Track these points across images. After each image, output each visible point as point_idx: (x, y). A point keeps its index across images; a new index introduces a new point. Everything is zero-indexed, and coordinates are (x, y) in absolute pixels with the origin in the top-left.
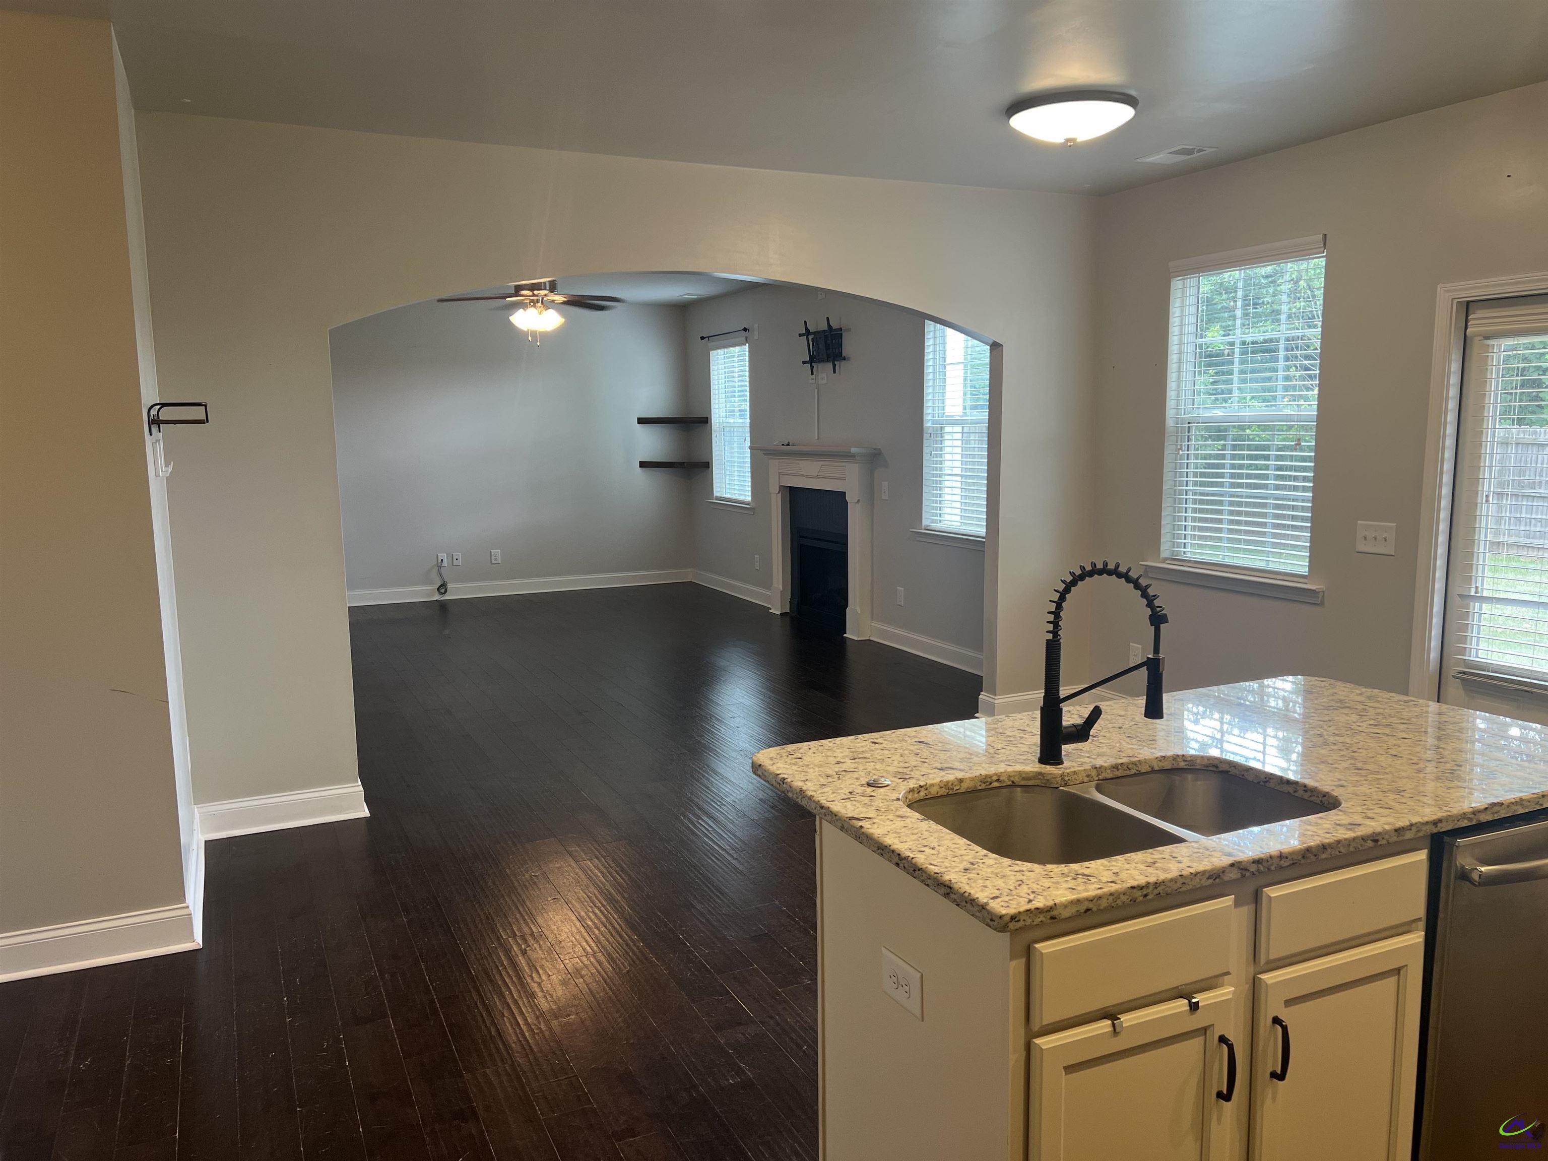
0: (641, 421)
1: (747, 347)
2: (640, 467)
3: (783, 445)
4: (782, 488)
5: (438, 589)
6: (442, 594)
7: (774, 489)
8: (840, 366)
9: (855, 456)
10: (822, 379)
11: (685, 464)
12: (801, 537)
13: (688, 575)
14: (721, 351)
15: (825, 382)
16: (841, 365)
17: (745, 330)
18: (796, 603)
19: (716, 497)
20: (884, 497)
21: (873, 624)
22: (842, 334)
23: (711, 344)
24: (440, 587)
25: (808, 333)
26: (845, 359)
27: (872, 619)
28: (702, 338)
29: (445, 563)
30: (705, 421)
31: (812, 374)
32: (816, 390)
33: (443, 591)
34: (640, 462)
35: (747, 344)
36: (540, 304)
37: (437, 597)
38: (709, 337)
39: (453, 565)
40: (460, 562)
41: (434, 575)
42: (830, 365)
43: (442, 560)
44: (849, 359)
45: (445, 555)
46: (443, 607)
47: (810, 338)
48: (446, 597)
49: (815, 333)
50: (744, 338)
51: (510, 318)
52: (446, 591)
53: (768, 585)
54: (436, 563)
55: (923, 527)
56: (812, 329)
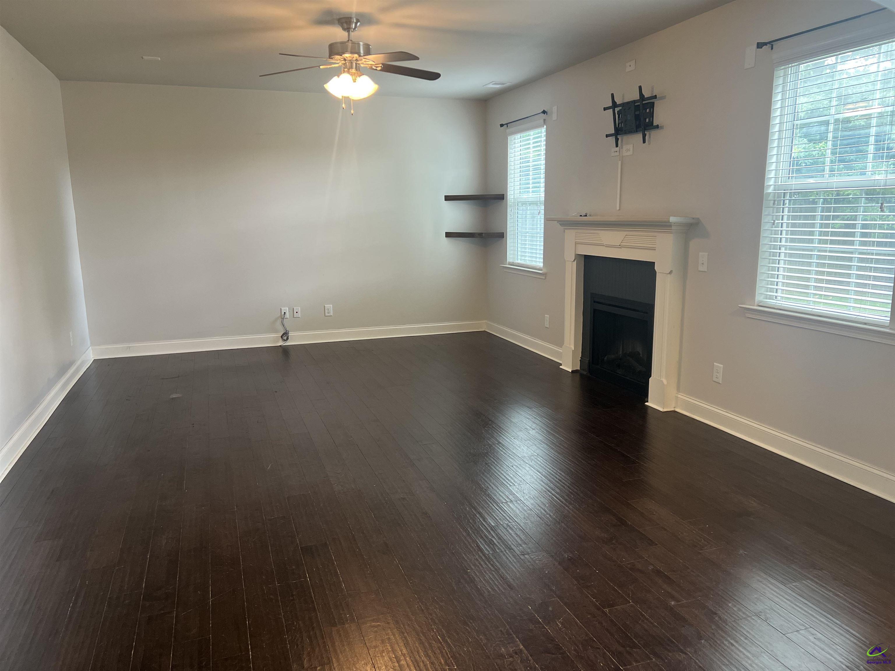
0: (448, 198)
1: (544, 130)
2: (446, 237)
3: (581, 216)
4: (578, 256)
5: (282, 337)
6: (285, 340)
7: (569, 256)
8: (650, 137)
9: (670, 226)
10: (628, 150)
11: (483, 235)
12: (594, 302)
13: (482, 326)
14: (518, 136)
15: (630, 153)
16: (652, 135)
17: (544, 112)
18: (587, 362)
19: (509, 262)
20: (701, 268)
21: (679, 396)
22: (654, 103)
23: (508, 131)
24: (283, 335)
25: (614, 105)
26: (658, 128)
27: (678, 390)
28: (502, 125)
29: (287, 315)
30: (501, 198)
31: (617, 146)
32: (620, 163)
33: (285, 338)
34: (446, 232)
35: (545, 127)
36: (353, 71)
37: (281, 343)
38: (507, 124)
39: (294, 317)
40: (299, 315)
41: (278, 324)
42: (640, 136)
43: (285, 313)
44: (662, 127)
45: (288, 308)
46: (285, 351)
47: (617, 110)
48: (288, 343)
49: (623, 105)
50: (542, 121)
51: (325, 86)
52: (287, 339)
53: (560, 343)
54: (280, 315)
55: (756, 304)
56: (618, 101)
